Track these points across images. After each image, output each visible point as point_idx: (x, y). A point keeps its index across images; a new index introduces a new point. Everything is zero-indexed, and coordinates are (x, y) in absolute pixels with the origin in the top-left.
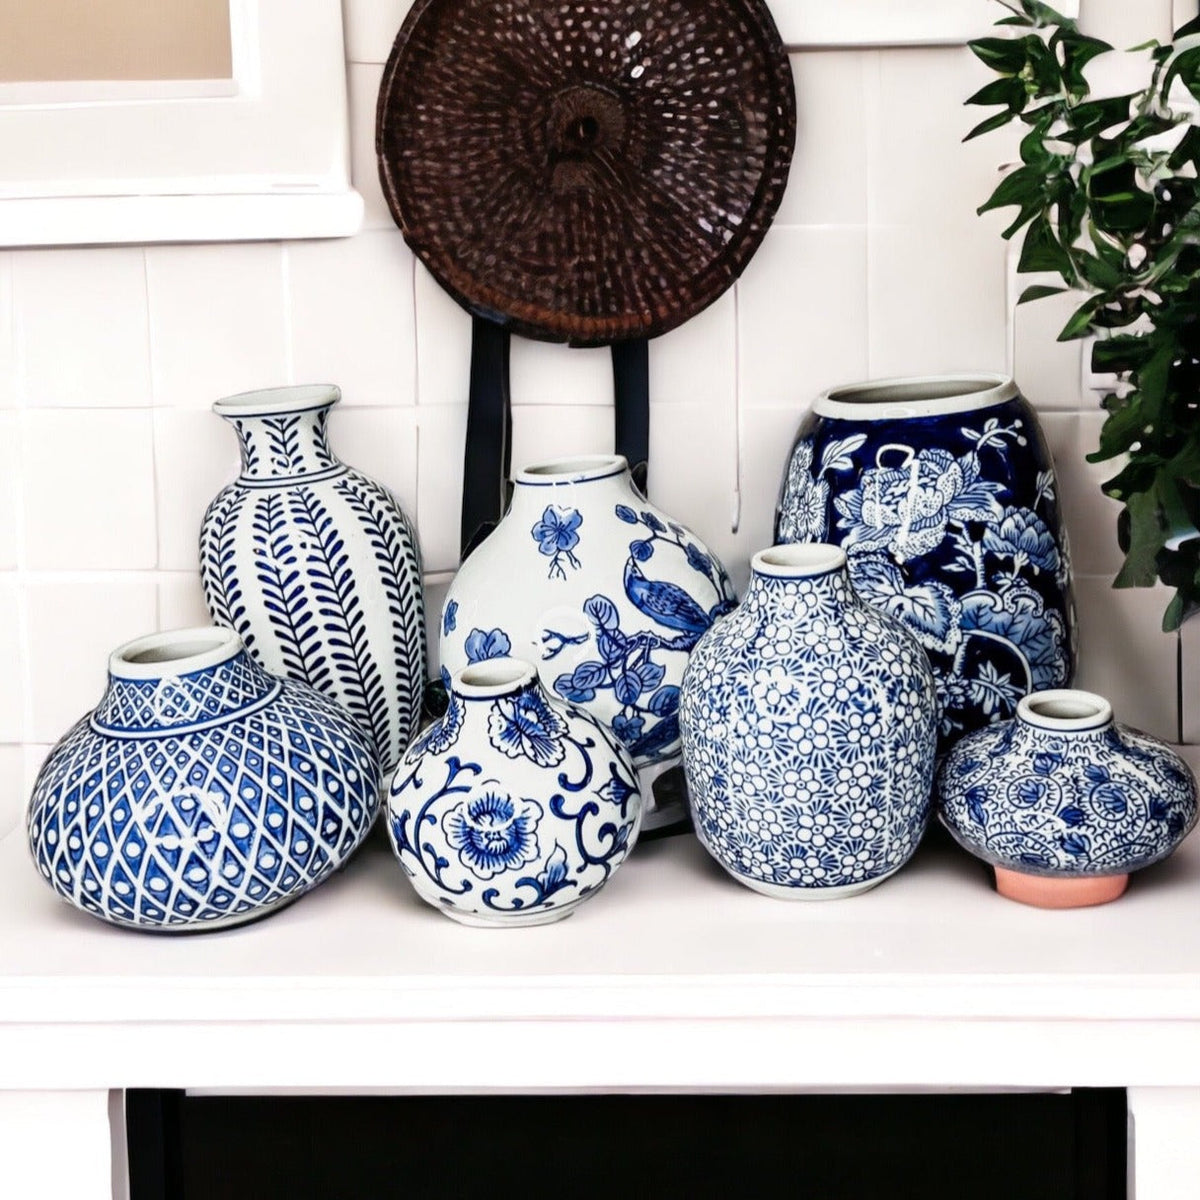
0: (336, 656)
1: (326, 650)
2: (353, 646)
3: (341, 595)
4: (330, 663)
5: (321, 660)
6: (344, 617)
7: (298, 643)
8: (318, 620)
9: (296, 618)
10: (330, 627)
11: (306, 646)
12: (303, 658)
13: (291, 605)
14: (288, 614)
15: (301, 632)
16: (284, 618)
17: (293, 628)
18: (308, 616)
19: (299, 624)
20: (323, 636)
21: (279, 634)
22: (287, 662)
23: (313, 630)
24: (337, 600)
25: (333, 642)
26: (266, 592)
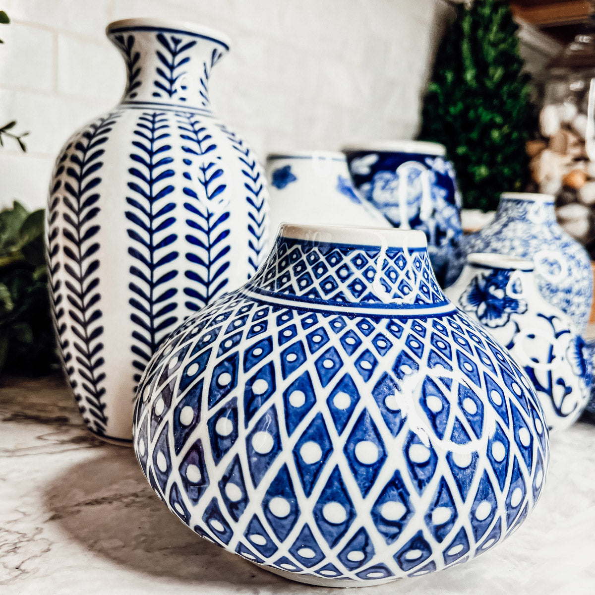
0: (189, 292)
1: (180, 282)
2: (207, 284)
3: (211, 224)
4: (181, 298)
5: (172, 292)
6: (208, 249)
7: (152, 267)
8: (181, 246)
9: (158, 237)
10: (191, 257)
11: (159, 272)
12: (153, 285)
13: (157, 223)
14: (151, 232)
15: (159, 254)
16: (145, 236)
17: (152, 248)
18: (172, 238)
19: (159, 246)
20: (181, 265)
21: (132, 252)
22: (132, 287)
23: (174, 255)
24: (206, 229)
25: (190, 275)
26: (130, 201)
